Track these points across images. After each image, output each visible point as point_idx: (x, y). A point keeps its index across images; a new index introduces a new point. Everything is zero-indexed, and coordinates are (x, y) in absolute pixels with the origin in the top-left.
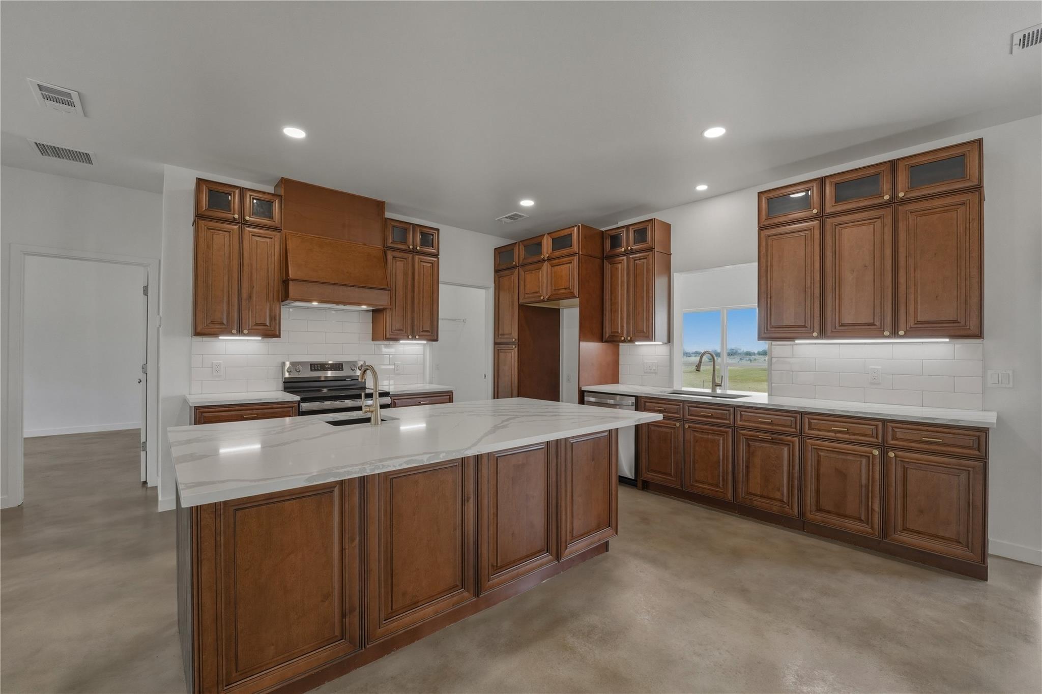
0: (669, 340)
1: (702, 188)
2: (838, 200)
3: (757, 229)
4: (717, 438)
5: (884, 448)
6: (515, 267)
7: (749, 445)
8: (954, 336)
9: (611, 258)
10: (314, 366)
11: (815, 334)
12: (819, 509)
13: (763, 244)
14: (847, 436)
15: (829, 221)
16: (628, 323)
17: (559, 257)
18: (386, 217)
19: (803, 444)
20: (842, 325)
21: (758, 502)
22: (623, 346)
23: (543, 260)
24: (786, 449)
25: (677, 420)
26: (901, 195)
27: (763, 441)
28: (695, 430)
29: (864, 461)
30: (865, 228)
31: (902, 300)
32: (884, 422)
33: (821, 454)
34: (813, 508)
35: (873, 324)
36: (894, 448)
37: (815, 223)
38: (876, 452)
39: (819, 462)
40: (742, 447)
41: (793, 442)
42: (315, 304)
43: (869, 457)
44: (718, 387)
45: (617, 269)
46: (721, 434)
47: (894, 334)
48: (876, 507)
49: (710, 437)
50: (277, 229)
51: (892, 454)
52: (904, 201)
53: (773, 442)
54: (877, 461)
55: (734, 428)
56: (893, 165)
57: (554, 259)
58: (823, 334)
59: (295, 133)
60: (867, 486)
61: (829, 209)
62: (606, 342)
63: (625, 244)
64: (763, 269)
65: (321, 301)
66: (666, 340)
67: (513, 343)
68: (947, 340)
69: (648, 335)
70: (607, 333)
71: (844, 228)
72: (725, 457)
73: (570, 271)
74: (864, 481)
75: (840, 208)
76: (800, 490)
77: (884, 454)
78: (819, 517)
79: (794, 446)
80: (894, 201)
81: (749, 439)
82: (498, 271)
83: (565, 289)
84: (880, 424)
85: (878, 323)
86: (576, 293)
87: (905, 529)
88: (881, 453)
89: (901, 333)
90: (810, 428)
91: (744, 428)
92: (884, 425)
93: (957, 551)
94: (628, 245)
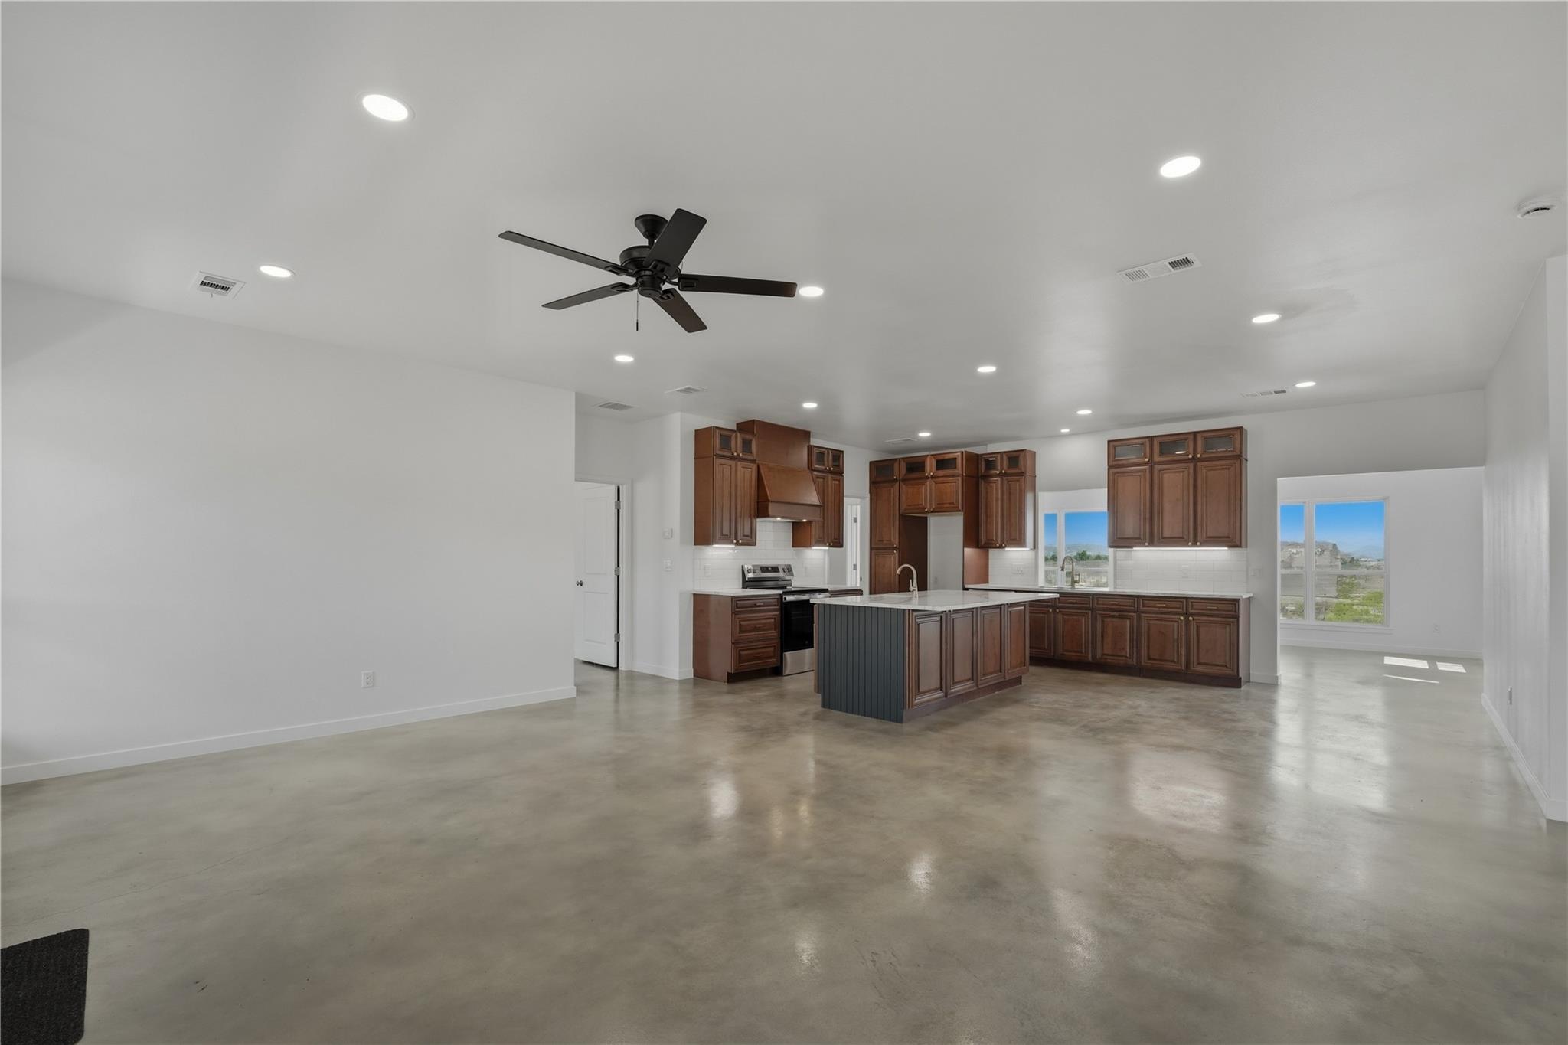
0: (1035, 546)
1: (1065, 431)
2: (1162, 453)
3: (1107, 467)
4: (1080, 618)
5: (1187, 615)
6: (896, 481)
7: (1103, 621)
8: (1230, 546)
9: (987, 477)
10: (764, 569)
11: (1146, 544)
12: (1149, 659)
13: (1111, 478)
14: (1165, 609)
15: (1156, 467)
16: (1002, 532)
17: (943, 477)
18: (812, 444)
19: (1139, 618)
20: (1163, 538)
21: (1110, 659)
22: (993, 552)
23: (927, 478)
24: (1128, 622)
25: (1050, 607)
26: (1199, 456)
27: (1113, 617)
28: (1064, 613)
29: (1176, 624)
30: (1177, 474)
31: (1199, 523)
32: (1187, 598)
33: (1151, 622)
34: (1146, 658)
35: (1182, 538)
36: (1192, 615)
37: (1147, 467)
38: (1182, 618)
39: (1149, 629)
40: (1099, 624)
41: (1133, 616)
42: (779, 519)
43: (1178, 621)
44: (1076, 584)
45: (992, 487)
46: (1083, 615)
47: (1194, 544)
48: (1183, 653)
49: (1075, 617)
50: (753, 461)
51: (1191, 618)
52: (1201, 460)
53: (1120, 617)
54: (1183, 624)
55: (1093, 609)
56: (1195, 434)
57: (938, 477)
58: (1151, 543)
59: (810, 405)
60: (1178, 639)
61: (1157, 458)
62: (982, 547)
63: (999, 468)
64: (1111, 497)
65: (782, 517)
66: (1032, 547)
67: (895, 549)
68: (1226, 548)
69: (1020, 542)
70: (983, 539)
71: (1166, 473)
72: (1087, 632)
73: (955, 488)
74: (1176, 637)
75: (1162, 459)
76: (1137, 648)
77: (1187, 618)
78: (1149, 663)
79: (1133, 619)
80: (1195, 460)
81: (1103, 617)
82: (874, 483)
83: (950, 503)
84: (1185, 601)
85: (1185, 537)
86: (960, 508)
87: (1199, 664)
88: (1185, 618)
89: (1198, 544)
90: (1144, 606)
91: (1099, 609)
92: (1187, 602)
93: (1226, 671)
94: (1002, 469)
